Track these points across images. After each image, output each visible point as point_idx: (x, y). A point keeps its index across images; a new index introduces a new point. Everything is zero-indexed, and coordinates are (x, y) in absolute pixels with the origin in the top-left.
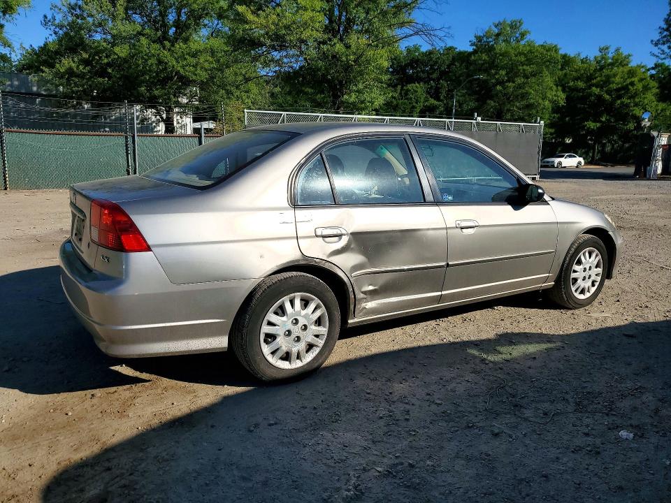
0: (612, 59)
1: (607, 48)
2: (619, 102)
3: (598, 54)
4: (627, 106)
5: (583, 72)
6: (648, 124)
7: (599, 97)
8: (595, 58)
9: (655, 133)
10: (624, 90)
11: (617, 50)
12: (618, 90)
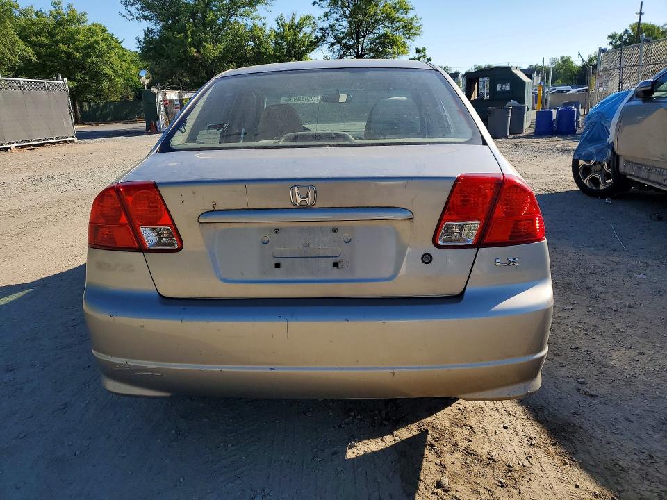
0: (69, 16)
1: (59, 3)
2: (89, 60)
3: (53, 9)
4: (96, 64)
5: (42, 26)
6: (147, 82)
7: (69, 55)
8: (50, 12)
9: (154, 90)
10: (89, 49)
11: (70, 6)
12: (84, 48)
